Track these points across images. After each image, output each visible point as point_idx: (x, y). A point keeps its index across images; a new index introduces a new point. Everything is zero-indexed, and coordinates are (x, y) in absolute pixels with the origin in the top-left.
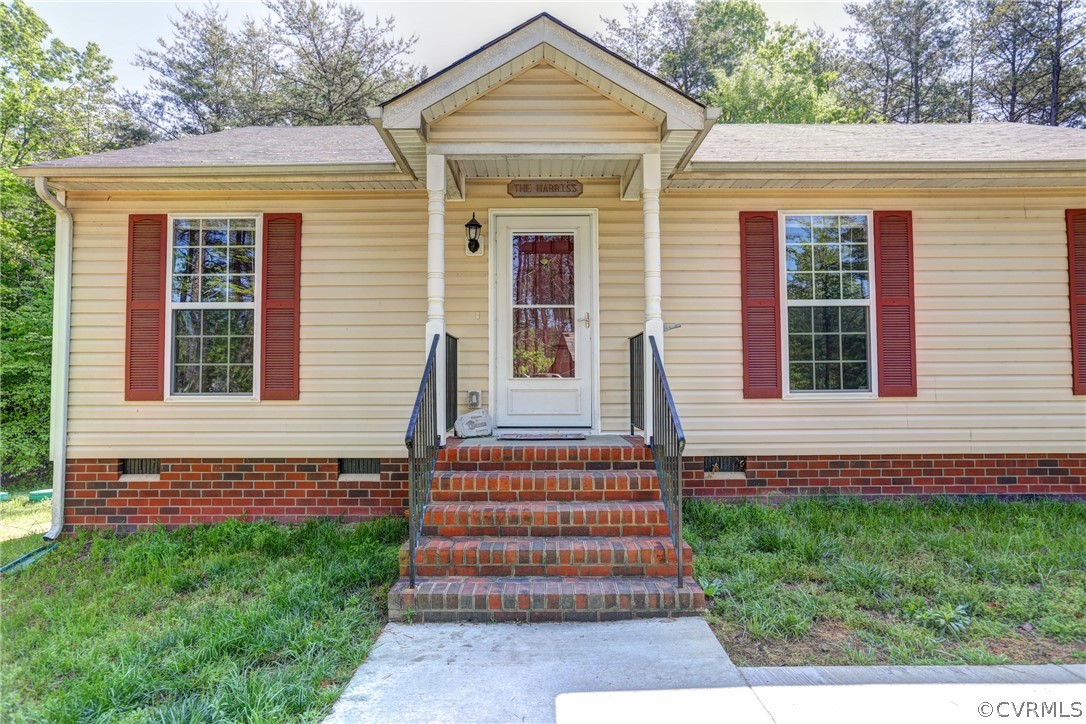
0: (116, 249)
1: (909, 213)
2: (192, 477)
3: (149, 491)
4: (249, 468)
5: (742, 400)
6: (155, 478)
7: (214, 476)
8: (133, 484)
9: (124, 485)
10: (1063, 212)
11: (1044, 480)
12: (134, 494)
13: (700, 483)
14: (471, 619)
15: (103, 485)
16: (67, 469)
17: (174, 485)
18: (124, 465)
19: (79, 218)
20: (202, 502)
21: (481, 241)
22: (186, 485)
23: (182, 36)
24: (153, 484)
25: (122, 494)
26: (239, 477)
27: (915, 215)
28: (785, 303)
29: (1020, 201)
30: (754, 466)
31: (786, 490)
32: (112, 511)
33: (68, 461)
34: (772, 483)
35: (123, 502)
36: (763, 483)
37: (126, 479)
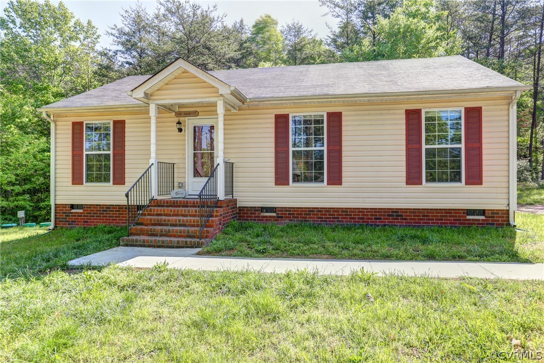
0: (68, 134)
1: (341, 113)
2: (92, 210)
3: (80, 215)
4: (110, 208)
5: (275, 186)
6: (81, 211)
7: (99, 211)
8: (75, 213)
9: (72, 213)
10: (404, 111)
11: (393, 219)
12: (75, 216)
13: (259, 217)
14: (141, 246)
15: (66, 213)
16: (56, 207)
17: (87, 213)
18: (72, 206)
19: (57, 123)
20: (95, 219)
21: (183, 128)
22: (91, 213)
23: (125, 20)
24: (81, 213)
25: (72, 216)
26: (107, 211)
27: (343, 114)
28: (291, 149)
29: (387, 107)
30: (279, 211)
31: (291, 220)
32: (69, 221)
33: (56, 204)
34: (286, 217)
35: (72, 219)
36: (282, 217)
37: (73, 211)
